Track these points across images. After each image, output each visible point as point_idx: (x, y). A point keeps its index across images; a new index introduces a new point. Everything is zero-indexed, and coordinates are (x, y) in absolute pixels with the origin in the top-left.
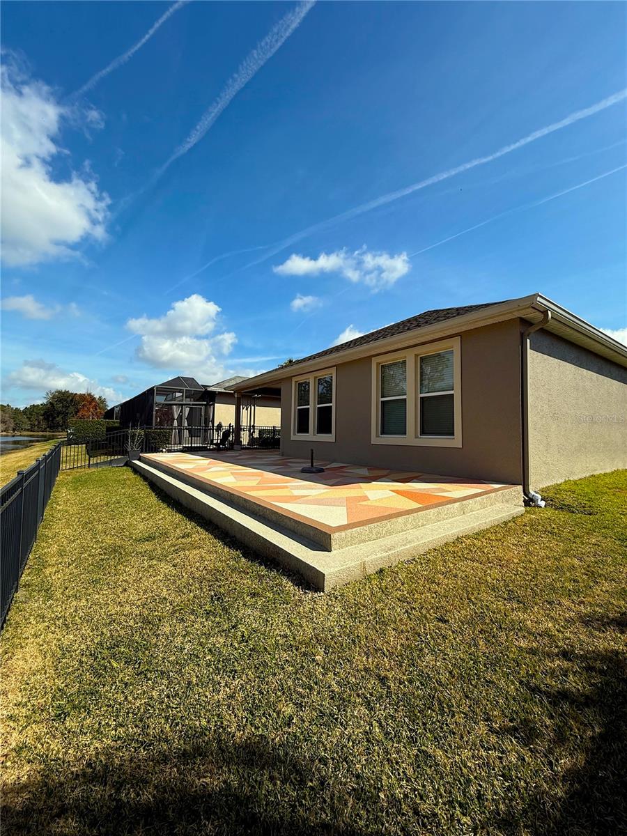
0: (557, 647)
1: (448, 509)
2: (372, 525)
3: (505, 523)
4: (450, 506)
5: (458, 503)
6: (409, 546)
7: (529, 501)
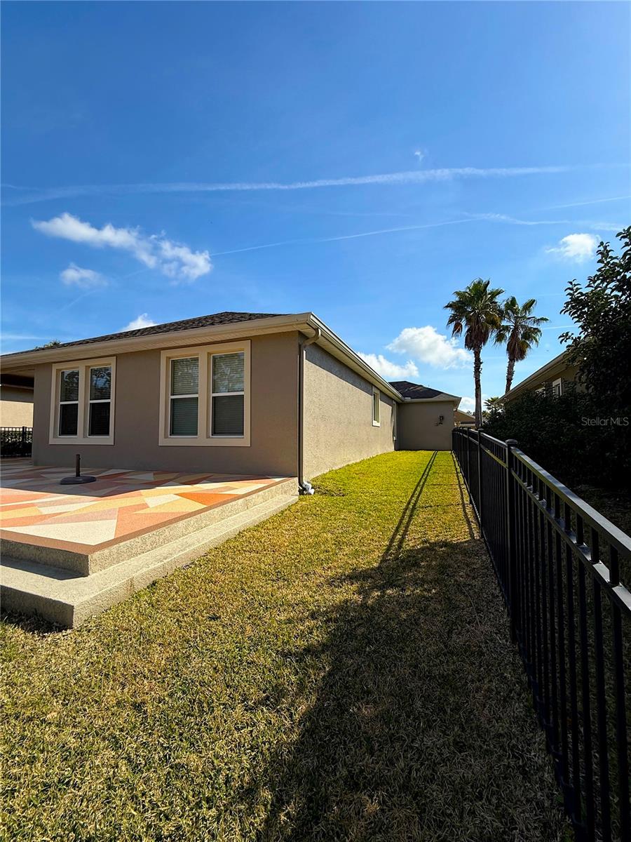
0: (308, 611)
1: (232, 506)
2: (146, 536)
3: (282, 512)
4: (234, 503)
5: (242, 500)
6: (188, 550)
7: (303, 491)
